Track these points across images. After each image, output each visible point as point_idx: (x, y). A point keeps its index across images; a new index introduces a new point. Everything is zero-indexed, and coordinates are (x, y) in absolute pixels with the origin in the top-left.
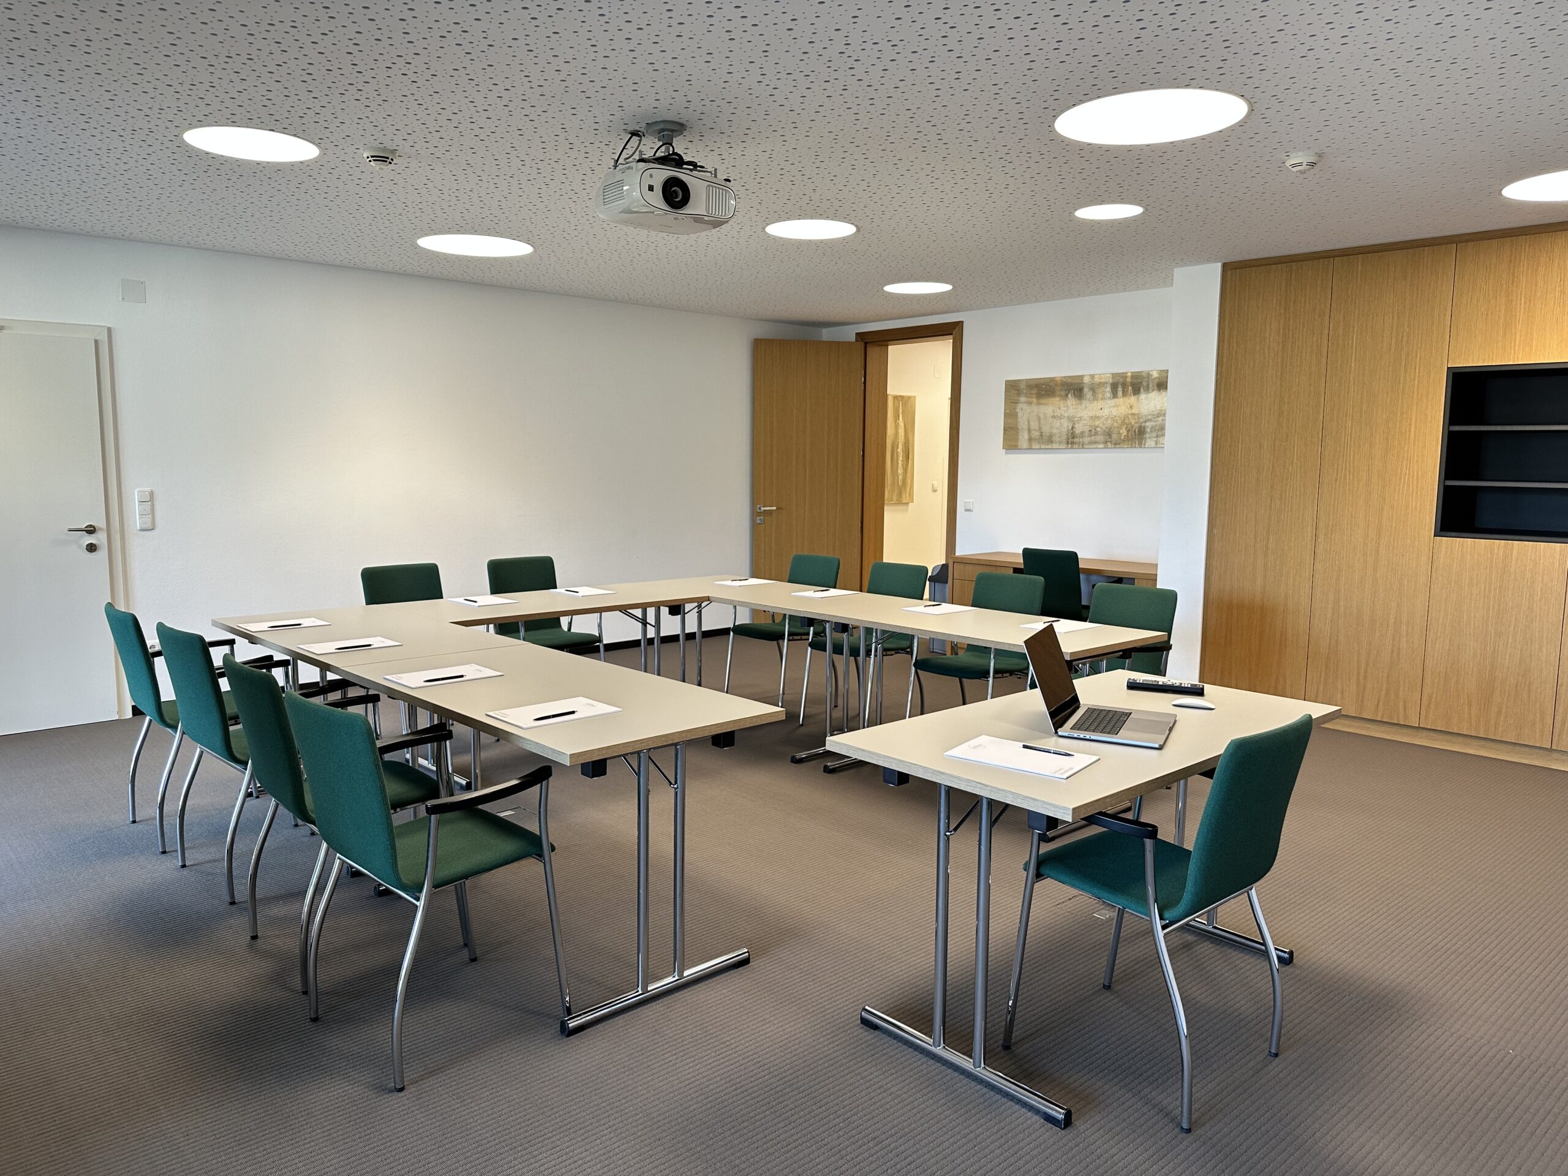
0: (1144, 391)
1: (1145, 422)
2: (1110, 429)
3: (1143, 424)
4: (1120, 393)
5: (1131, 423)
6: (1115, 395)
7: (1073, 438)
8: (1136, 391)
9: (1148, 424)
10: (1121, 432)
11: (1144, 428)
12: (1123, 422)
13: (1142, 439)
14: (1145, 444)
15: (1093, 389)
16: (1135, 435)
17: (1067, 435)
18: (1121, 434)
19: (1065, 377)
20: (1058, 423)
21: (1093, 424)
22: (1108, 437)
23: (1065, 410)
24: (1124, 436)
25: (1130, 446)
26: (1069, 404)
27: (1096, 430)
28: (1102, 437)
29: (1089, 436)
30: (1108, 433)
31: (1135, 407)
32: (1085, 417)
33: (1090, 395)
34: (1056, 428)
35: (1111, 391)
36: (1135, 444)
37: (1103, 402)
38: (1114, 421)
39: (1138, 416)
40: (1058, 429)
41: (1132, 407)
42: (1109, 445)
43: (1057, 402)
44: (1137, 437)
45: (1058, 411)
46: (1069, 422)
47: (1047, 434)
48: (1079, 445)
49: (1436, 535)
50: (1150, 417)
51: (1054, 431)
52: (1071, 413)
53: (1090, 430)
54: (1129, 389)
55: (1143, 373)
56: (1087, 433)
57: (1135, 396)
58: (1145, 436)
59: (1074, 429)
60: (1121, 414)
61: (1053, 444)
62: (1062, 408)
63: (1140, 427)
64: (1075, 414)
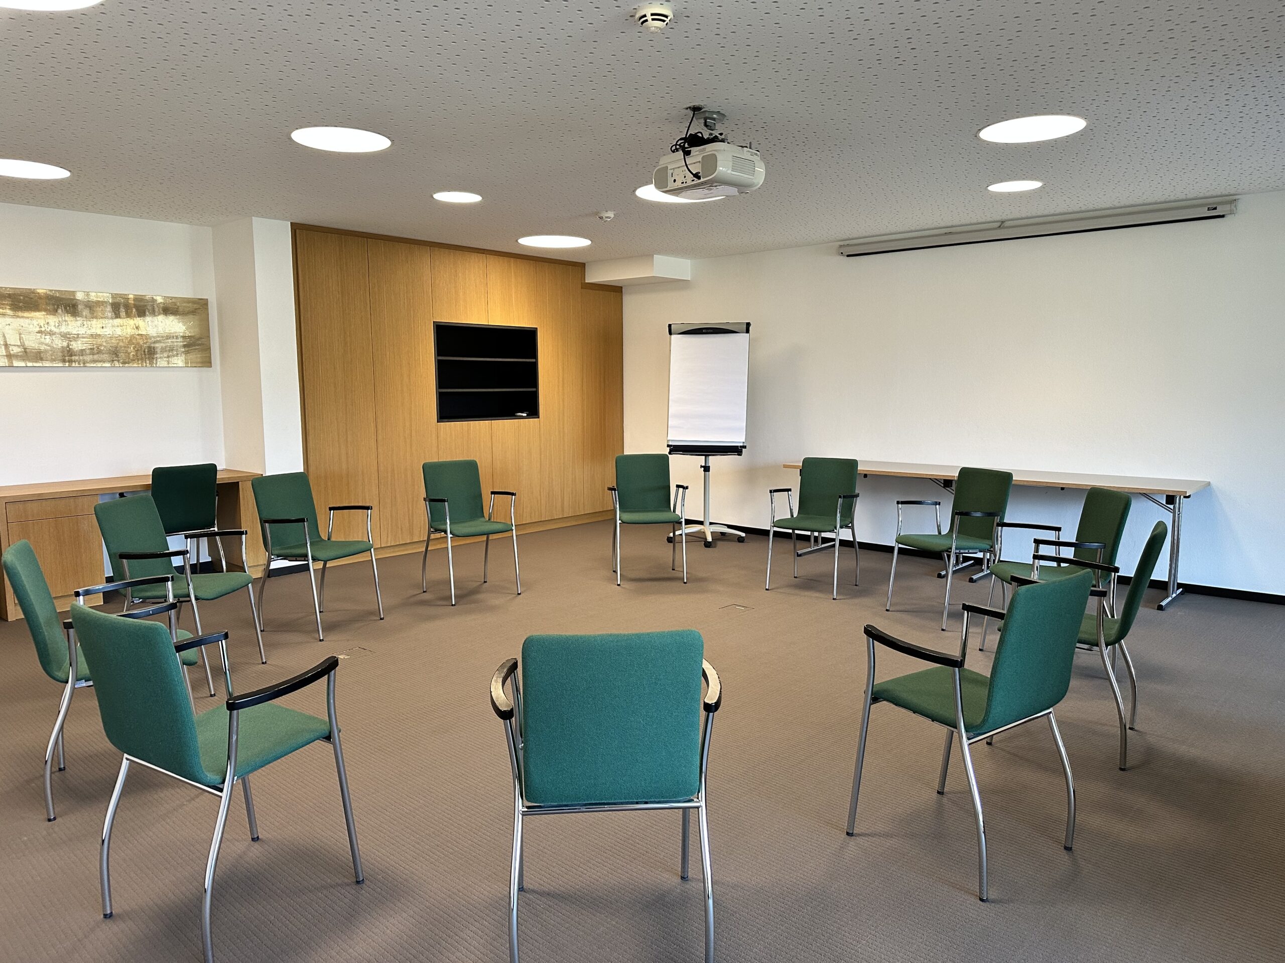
0: (150, 313)
1: (154, 342)
2: (116, 348)
3: (152, 345)
4: (123, 314)
5: (138, 344)
6: (117, 316)
7: (71, 356)
8: (141, 313)
9: (157, 345)
10: (129, 351)
11: (154, 349)
12: (130, 342)
13: (153, 359)
14: (156, 363)
15: (93, 308)
16: (145, 355)
17: (63, 352)
18: (129, 354)
19: (51, 291)
20: (48, 339)
21: (94, 342)
22: (114, 356)
23: (55, 326)
24: (133, 355)
25: (140, 365)
26: (60, 319)
27: (98, 348)
28: (107, 355)
29: (90, 355)
30: (114, 352)
31: (141, 328)
32: (83, 334)
33: (86, 312)
34: (46, 345)
35: (111, 311)
36: (146, 363)
37: (103, 321)
38: (119, 340)
39: (145, 337)
40: (49, 346)
41: (137, 328)
42: (117, 364)
43: (43, 317)
44: (147, 356)
45: (46, 326)
46: (63, 338)
47: (33, 350)
48: (79, 364)
49: (438, 422)
50: (158, 339)
51: (43, 348)
52: (64, 329)
53: (91, 349)
54: (132, 310)
55: (147, 298)
56: (88, 351)
57: (140, 318)
58: (156, 356)
59: (71, 347)
60: (127, 334)
61: (43, 362)
62: (52, 323)
63: (149, 347)
64: (69, 330)
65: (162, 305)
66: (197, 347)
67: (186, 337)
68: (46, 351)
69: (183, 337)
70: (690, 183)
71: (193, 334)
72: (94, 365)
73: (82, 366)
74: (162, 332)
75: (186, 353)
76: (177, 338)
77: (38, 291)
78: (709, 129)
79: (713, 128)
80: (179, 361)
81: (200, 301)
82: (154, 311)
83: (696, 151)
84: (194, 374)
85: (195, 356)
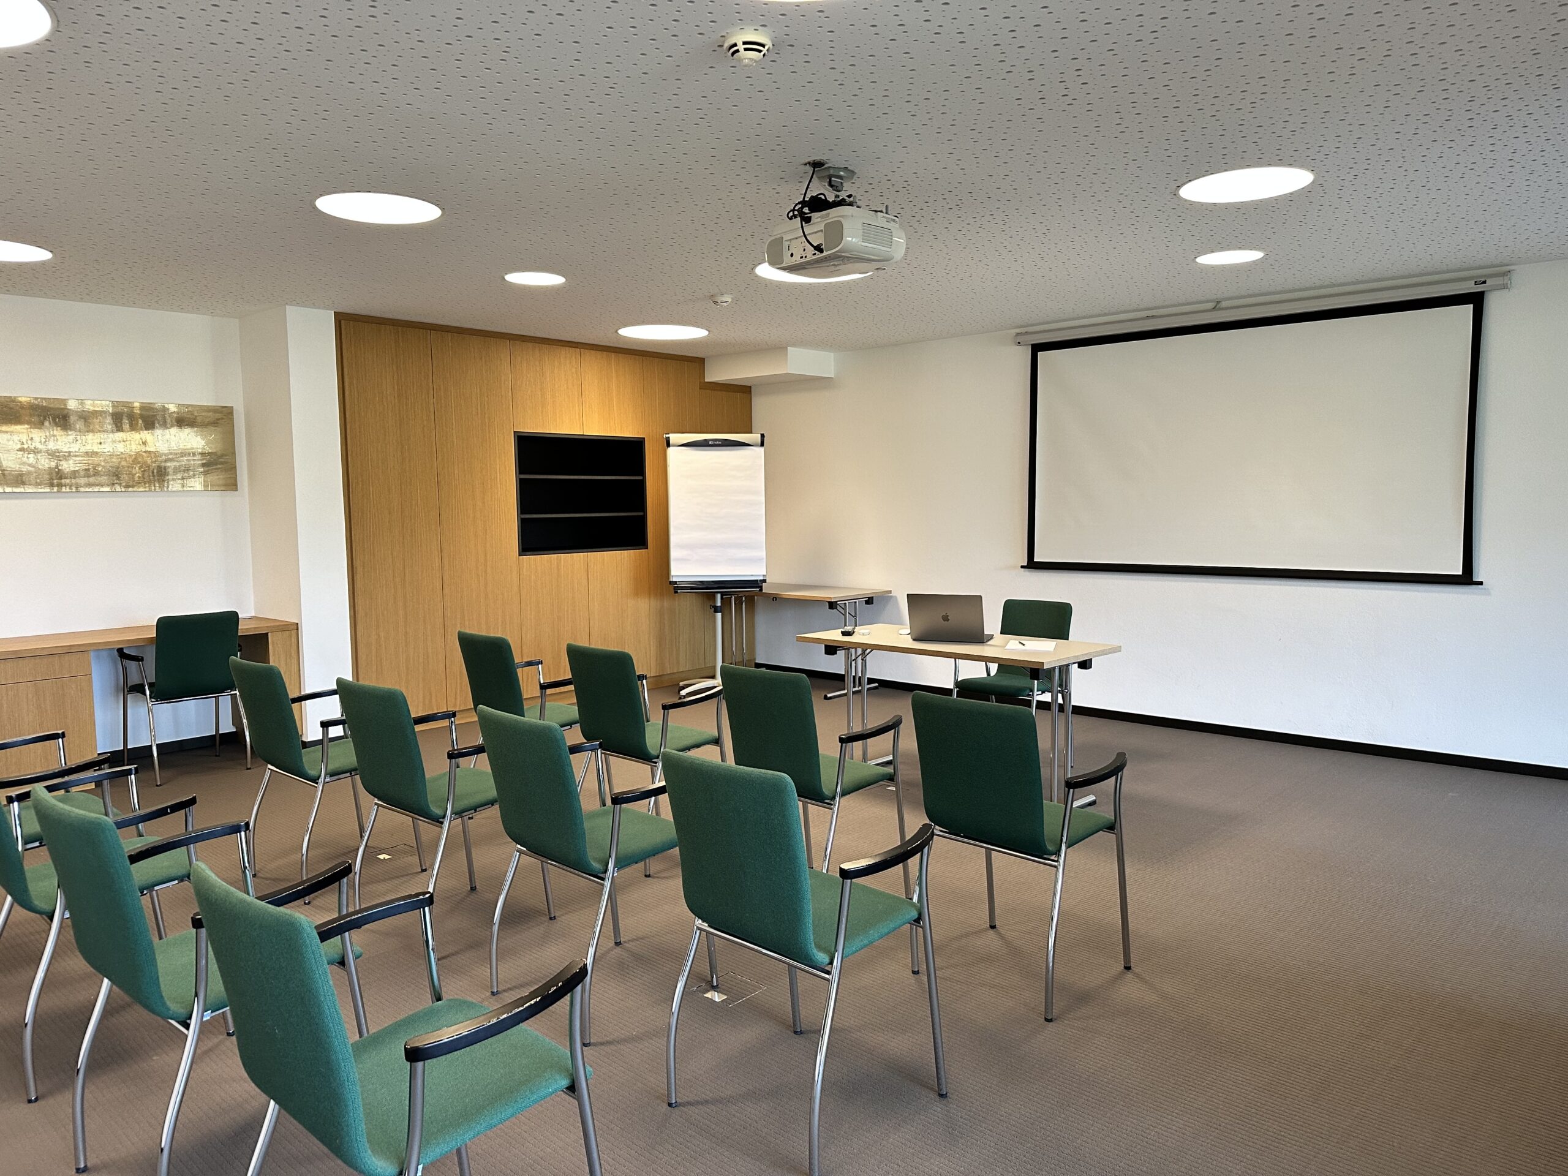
0: (160, 425)
1: (166, 461)
2: (118, 468)
3: (163, 464)
4: (126, 426)
5: (145, 462)
6: (119, 429)
7: (61, 478)
8: (150, 425)
9: (169, 464)
10: (134, 471)
11: (165, 469)
12: (135, 461)
13: (164, 481)
14: (168, 487)
15: (88, 419)
16: (154, 476)
17: (50, 474)
18: (134, 475)
19: (36, 399)
20: (32, 458)
21: (90, 462)
22: (115, 478)
23: (41, 442)
24: (139, 477)
25: (147, 489)
26: (48, 434)
27: (95, 469)
28: (105, 478)
29: (84, 477)
30: (115, 473)
31: (149, 444)
32: (75, 452)
33: (79, 425)
34: (29, 465)
35: (112, 422)
36: (155, 486)
37: (101, 435)
38: (121, 458)
39: (156, 454)
40: (33, 467)
41: (144, 443)
42: (118, 488)
43: (25, 431)
44: (156, 478)
45: (29, 442)
46: (50, 457)
47: (13, 473)
48: (70, 488)
49: (519, 556)
50: (171, 457)
51: (25, 469)
52: (51, 446)
53: (86, 470)
54: (138, 422)
55: (156, 406)
56: (82, 473)
57: (148, 432)
58: (167, 478)
59: (60, 468)
60: (131, 451)
61: (25, 486)
62: (37, 439)
63: (159, 467)
64: (58, 447)
65: (175, 415)
66: (219, 466)
67: (205, 453)
68: (29, 473)
69: (202, 454)
70: (810, 257)
71: (214, 451)
72: (90, 490)
73: (74, 491)
74: (175, 448)
75: (205, 473)
76: (194, 455)
77: (20, 399)
78: (833, 190)
79: (840, 188)
80: (197, 484)
81: (224, 409)
82: (166, 422)
83: (818, 218)
84: (216, 500)
85: (216, 477)
